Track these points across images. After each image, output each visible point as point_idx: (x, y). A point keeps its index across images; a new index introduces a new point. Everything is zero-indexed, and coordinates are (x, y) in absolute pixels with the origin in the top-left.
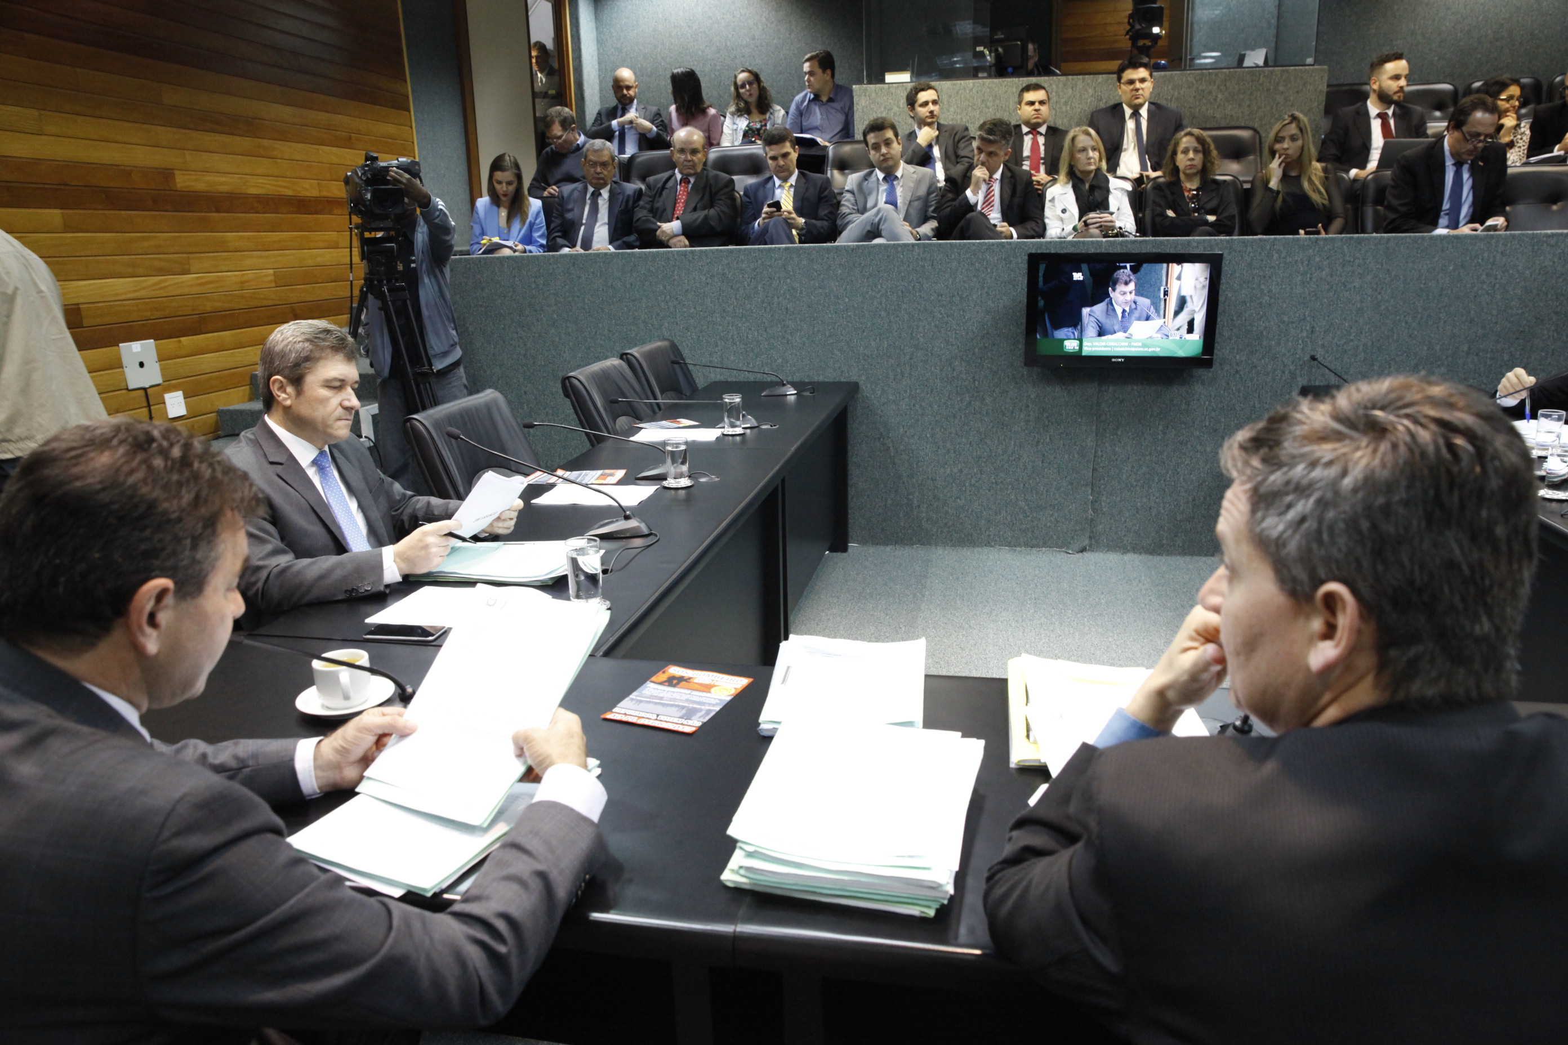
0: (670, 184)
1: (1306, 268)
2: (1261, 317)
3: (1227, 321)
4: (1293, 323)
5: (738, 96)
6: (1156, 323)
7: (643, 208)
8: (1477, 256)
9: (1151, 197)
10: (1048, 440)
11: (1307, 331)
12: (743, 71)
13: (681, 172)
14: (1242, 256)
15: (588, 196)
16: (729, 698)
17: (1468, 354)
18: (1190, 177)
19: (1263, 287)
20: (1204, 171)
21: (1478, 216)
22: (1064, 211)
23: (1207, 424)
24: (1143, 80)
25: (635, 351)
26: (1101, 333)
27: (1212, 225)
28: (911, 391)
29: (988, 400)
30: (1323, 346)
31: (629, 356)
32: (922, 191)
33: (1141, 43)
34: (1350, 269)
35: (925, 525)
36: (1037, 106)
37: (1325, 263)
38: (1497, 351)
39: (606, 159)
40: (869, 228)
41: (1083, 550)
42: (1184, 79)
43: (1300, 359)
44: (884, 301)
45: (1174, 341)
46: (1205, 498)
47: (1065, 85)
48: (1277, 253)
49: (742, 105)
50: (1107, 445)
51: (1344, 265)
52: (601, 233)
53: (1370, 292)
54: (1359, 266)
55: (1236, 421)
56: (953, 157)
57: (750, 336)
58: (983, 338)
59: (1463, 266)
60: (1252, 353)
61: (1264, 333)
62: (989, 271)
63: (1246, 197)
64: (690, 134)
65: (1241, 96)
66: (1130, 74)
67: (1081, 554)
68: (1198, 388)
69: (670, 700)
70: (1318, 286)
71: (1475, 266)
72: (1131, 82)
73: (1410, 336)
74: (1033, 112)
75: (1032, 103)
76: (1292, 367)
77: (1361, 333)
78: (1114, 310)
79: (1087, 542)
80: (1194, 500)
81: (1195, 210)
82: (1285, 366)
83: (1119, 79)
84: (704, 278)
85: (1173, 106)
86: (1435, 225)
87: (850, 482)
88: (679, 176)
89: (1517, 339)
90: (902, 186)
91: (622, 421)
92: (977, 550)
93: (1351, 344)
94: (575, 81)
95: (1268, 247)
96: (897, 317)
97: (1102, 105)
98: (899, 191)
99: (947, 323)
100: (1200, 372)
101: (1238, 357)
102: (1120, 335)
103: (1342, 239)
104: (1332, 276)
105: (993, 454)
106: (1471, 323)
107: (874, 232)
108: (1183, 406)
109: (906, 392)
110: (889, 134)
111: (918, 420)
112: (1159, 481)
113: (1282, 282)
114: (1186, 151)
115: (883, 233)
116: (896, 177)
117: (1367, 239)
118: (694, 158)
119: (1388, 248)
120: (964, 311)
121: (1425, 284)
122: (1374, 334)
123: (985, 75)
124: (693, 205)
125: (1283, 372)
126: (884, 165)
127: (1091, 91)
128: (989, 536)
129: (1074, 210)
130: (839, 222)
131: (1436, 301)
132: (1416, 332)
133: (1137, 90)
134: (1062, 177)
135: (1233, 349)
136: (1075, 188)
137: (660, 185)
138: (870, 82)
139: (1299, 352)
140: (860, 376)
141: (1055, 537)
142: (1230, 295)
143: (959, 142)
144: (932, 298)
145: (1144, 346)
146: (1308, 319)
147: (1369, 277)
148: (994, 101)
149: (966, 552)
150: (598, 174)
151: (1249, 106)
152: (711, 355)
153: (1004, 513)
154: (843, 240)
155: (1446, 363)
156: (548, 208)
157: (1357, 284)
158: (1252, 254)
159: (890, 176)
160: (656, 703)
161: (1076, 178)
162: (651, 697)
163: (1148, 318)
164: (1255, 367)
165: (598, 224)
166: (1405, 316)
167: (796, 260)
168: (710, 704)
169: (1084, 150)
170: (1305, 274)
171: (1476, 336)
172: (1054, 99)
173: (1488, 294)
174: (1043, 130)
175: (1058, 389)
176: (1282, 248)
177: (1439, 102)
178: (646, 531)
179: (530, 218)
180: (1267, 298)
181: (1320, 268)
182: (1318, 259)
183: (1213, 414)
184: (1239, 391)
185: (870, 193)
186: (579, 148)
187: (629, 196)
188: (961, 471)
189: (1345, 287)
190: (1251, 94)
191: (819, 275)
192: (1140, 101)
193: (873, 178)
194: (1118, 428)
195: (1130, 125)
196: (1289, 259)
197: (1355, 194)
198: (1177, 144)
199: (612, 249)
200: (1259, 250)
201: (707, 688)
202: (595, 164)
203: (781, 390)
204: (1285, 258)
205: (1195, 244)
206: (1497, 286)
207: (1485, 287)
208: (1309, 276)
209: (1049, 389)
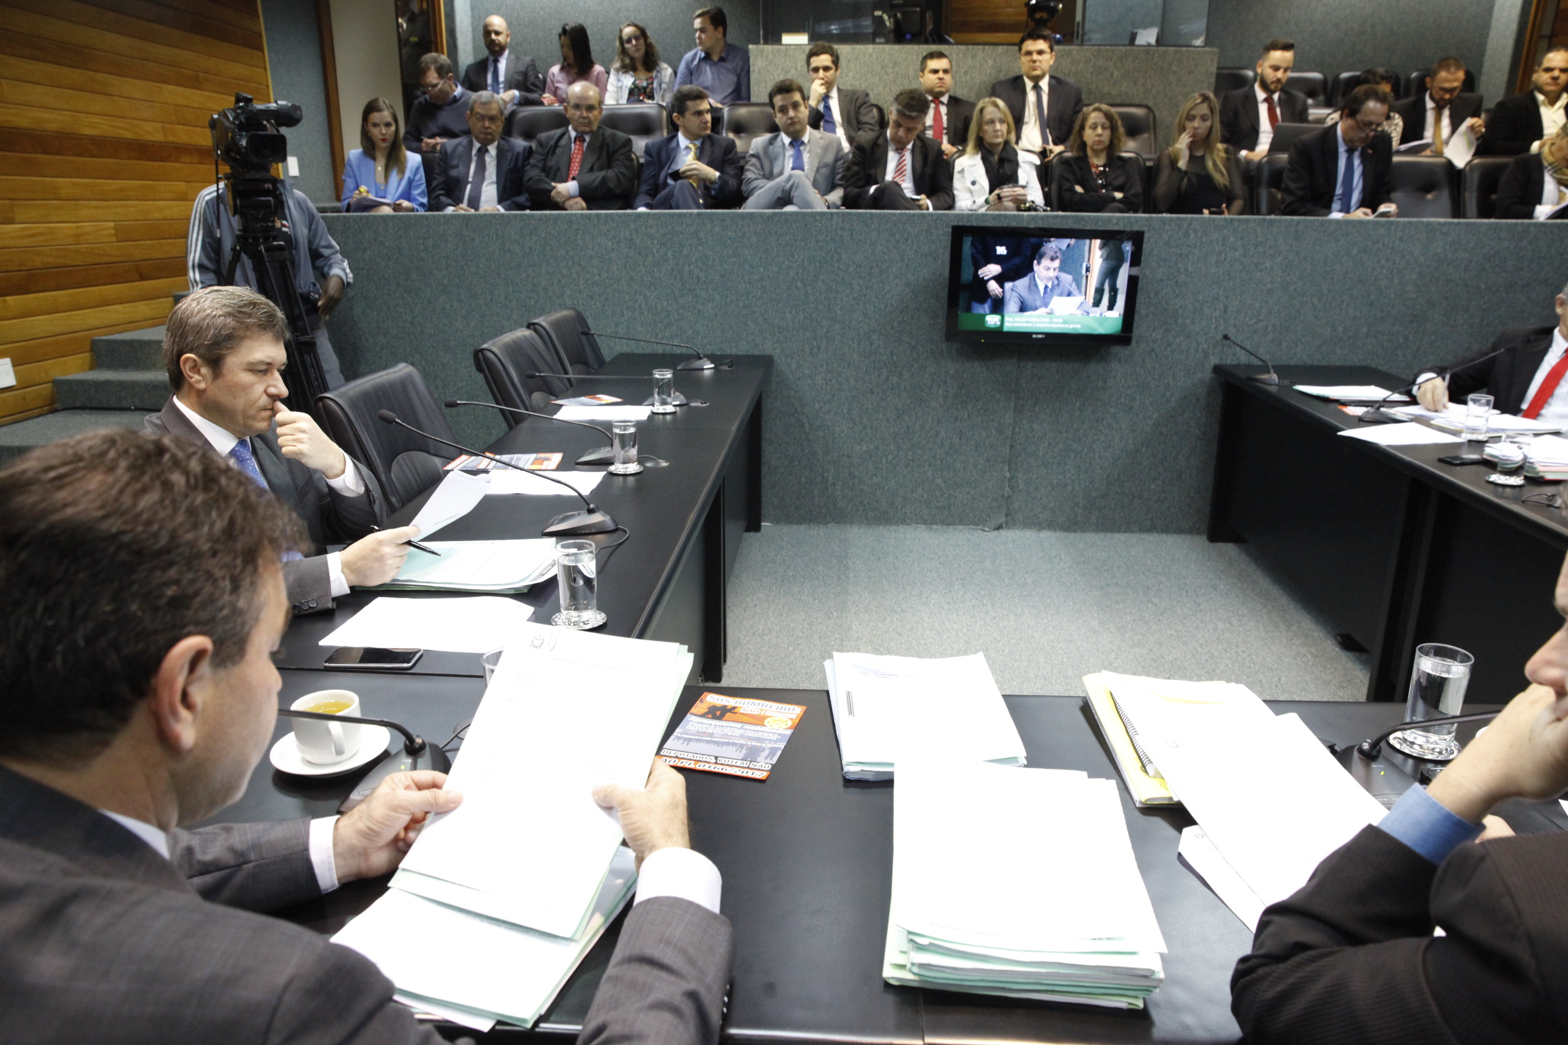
0: (563, 142)
1: (1221, 248)
2: (1177, 296)
3: (1146, 299)
4: (1207, 302)
5: (624, 52)
6: (1078, 299)
7: (533, 166)
8: (1379, 241)
9: (1057, 172)
10: (966, 416)
11: (1220, 310)
12: (629, 25)
13: (575, 129)
14: (1160, 234)
15: (474, 152)
16: (789, 732)
17: (1367, 336)
18: (1097, 153)
19: (1179, 265)
20: (1111, 148)
21: (1371, 201)
22: (974, 183)
23: (1123, 401)
24: (1040, 52)
25: (542, 321)
26: (1023, 308)
27: (1120, 201)
28: (827, 365)
29: (906, 376)
30: (1235, 325)
31: (537, 327)
32: (830, 158)
33: (1038, 16)
34: (1261, 250)
35: (840, 503)
36: (941, 74)
37: (1239, 243)
38: (1393, 334)
39: (494, 112)
40: (779, 194)
41: (999, 528)
42: (1082, 55)
43: (1212, 338)
44: (800, 271)
45: (1094, 318)
46: (1119, 475)
47: (965, 54)
48: (1194, 232)
49: (627, 61)
50: (1025, 422)
51: (1256, 246)
52: (489, 192)
53: (1280, 273)
54: (1270, 247)
55: (1151, 399)
56: (854, 122)
57: (659, 306)
58: (902, 311)
59: (1365, 251)
60: (1167, 331)
61: (1180, 311)
62: (909, 242)
63: (1150, 175)
64: (585, 90)
65: (1136, 74)
66: (1030, 45)
67: (996, 533)
68: (1115, 365)
69: (723, 736)
70: (1231, 266)
71: (1376, 251)
72: (1029, 53)
73: (1316, 317)
74: (937, 81)
75: (935, 71)
76: (1205, 346)
77: (1271, 313)
78: (1036, 285)
79: (1003, 520)
80: (1108, 477)
81: (1103, 186)
82: (1198, 344)
83: (1020, 49)
84: (610, 244)
85: (1071, 80)
86: (1328, 208)
87: (763, 460)
88: (573, 134)
90: (809, 152)
91: (537, 397)
92: (892, 528)
93: (1261, 324)
94: (446, 28)
95: (1185, 226)
96: (814, 288)
97: (1002, 77)
98: (806, 157)
99: (865, 295)
100: (1117, 349)
101: (1154, 335)
102: (1042, 311)
104: (1245, 256)
105: (911, 431)
106: (1371, 306)
107: (784, 199)
108: (1100, 384)
109: (822, 366)
110: (797, 97)
111: (834, 395)
112: (1076, 457)
113: (1198, 261)
114: (1094, 127)
115: (795, 200)
116: (803, 143)
118: (590, 115)
119: (1297, 231)
120: (883, 283)
121: (1330, 267)
122: (1283, 315)
123: (883, 40)
124: (589, 166)
125: (1197, 350)
126: (791, 129)
127: (990, 62)
128: (905, 513)
129: (984, 183)
130: (744, 188)
131: (1340, 284)
132: (1321, 314)
133: (1034, 62)
134: (970, 147)
135: (1150, 327)
136: (984, 159)
137: (552, 143)
138: (766, 42)
139: (1212, 331)
140: (774, 349)
141: (971, 515)
142: (1148, 273)
143: (860, 107)
144: (851, 269)
145: (1065, 322)
146: (1222, 298)
148: (894, 67)
149: (881, 530)
150: (487, 128)
151: (1143, 84)
152: (616, 325)
153: (920, 490)
154: (749, 207)
155: (1347, 344)
156: (427, 164)
157: (1268, 265)
158: (1170, 233)
159: (796, 141)
160: (708, 742)
161: (984, 149)
162: (698, 733)
163: (1069, 294)
164: (1170, 345)
165: (485, 183)
166: (1311, 298)
167: (709, 226)
168: (771, 741)
169: (992, 122)
170: (1220, 253)
171: (1375, 319)
172: (954, 69)
173: (1387, 278)
174: (945, 99)
175: (976, 364)
176: (1198, 227)
177: (1312, 90)
178: (611, 526)
179: (408, 174)
180: (1183, 277)
181: (1235, 249)
182: (1232, 239)
183: (1129, 392)
184: (1154, 368)
185: (776, 158)
186: (455, 100)
187: (518, 153)
188: (877, 448)
189: (1257, 268)
190: (1146, 72)
191: (733, 242)
192: (1038, 72)
193: (778, 143)
194: (1036, 404)
195: (1031, 97)
196: (1205, 239)
197: (1250, 175)
198: (1085, 119)
199: (502, 210)
200: (1177, 229)
201: (759, 720)
202: (483, 118)
203: (697, 364)
204: (1201, 237)
206: (1395, 271)
207: (1384, 271)
208: (1223, 256)
209: (968, 365)
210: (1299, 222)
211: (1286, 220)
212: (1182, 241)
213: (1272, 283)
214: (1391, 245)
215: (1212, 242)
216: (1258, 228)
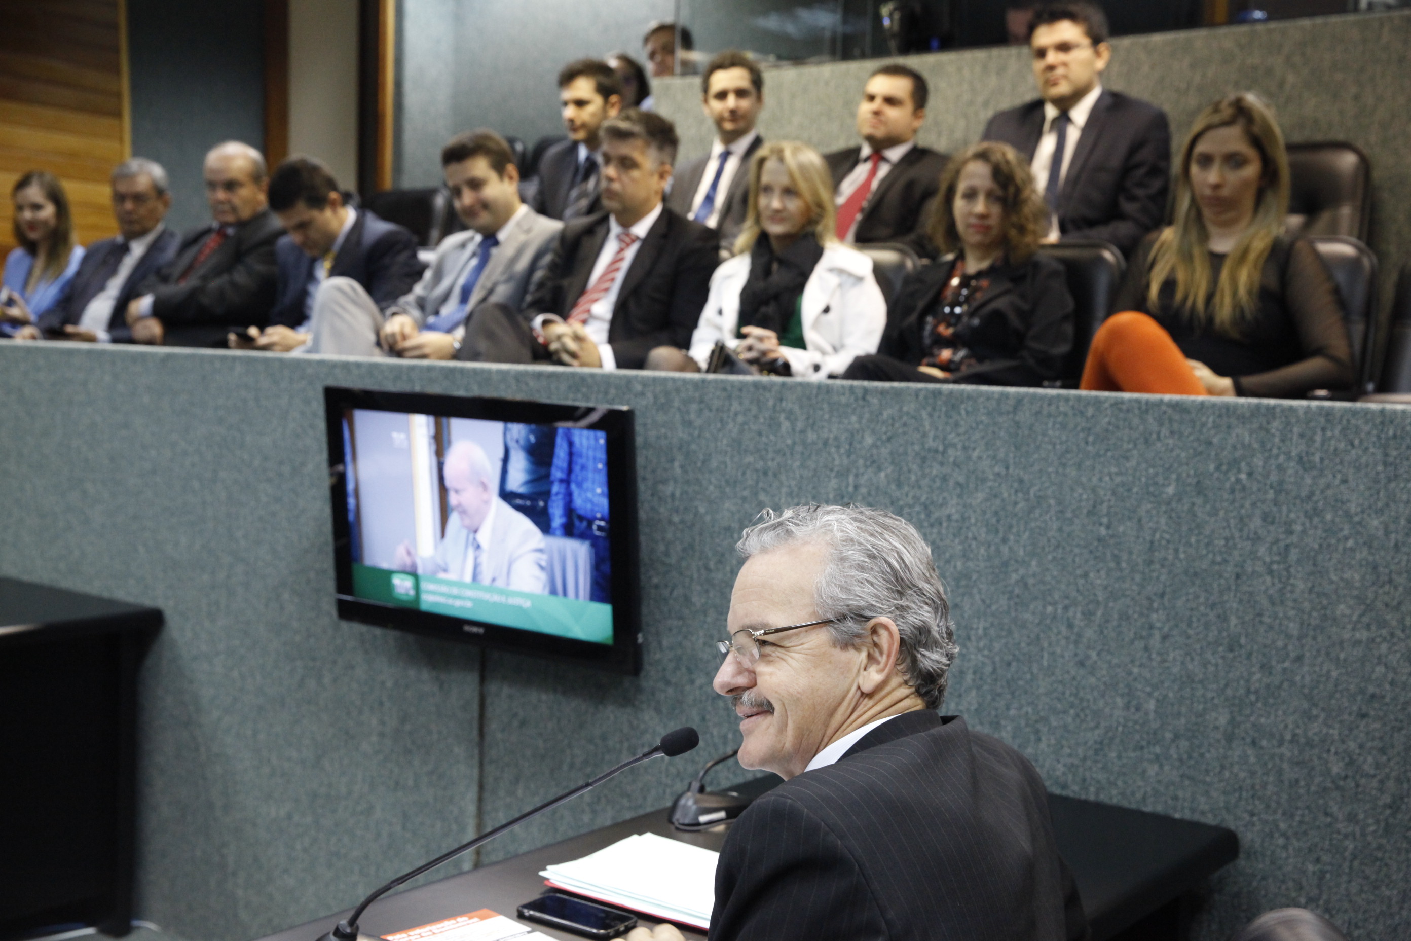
1: (846, 461)
3: (699, 570)
8: (1234, 464)
10: (410, 783)
14: (721, 420)
17: (1230, 738)
18: (980, 250)
22: (720, 311)
24: (1064, 47)
28: (228, 640)
29: (327, 680)
35: (244, 915)
37: (885, 451)
38: (1310, 744)
44: (197, 460)
48: (787, 418)
51: (924, 460)
53: (983, 535)
54: (956, 465)
59: (1200, 489)
64: (225, 158)
71: (1232, 491)
72: (1042, 52)
73: (1081, 664)
88: (215, 226)
89: (1364, 716)
95: (771, 403)
96: (213, 493)
99: (274, 514)
103: (917, 393)
104: (899, 485)
105: (334, 793)
106: (1231, 650)
109: (221, 640)
110: (478, 168)
111: (236, 700)
113: (800, 488)
116: (496, 242)
117: (969, 397)
118: (233, 197)
119: (1017, 424)
122: (997, 646)
126: (476, 223)
131: (1138, 578)
132: (1094, 655)
133: (1053, 67)
140: (166, 599)
142: (702, 510)
144: (256, 463)
147: (980, 496)
155: (1173, 752)
157: (952, 508)
158: (740, 419)
159: (489, 240)
166: (1066, 608)
169: (768, 190)
171: (1248, 691)
173: (1271, 572)
175: (425, 675)
176: (796, 408)
181: (874, 463)
182: (869, 440)
189: (928, 515)
192: (1062, 90)
194: (517, 780)
195: (1048, 142)
196: (811, 436)
200: (754, 410)
204: (803, 432)
205: (639, 388)
206: (1294, 555)
207: (1262, 550)
208: (851, 479)
209: (412, 673)
210: (1019, 400)
211: (989, 397)
212: (764, 439)
213: (965, 556)
214: (1274, 478)
215: (826, 443)
216: (924, 414)
